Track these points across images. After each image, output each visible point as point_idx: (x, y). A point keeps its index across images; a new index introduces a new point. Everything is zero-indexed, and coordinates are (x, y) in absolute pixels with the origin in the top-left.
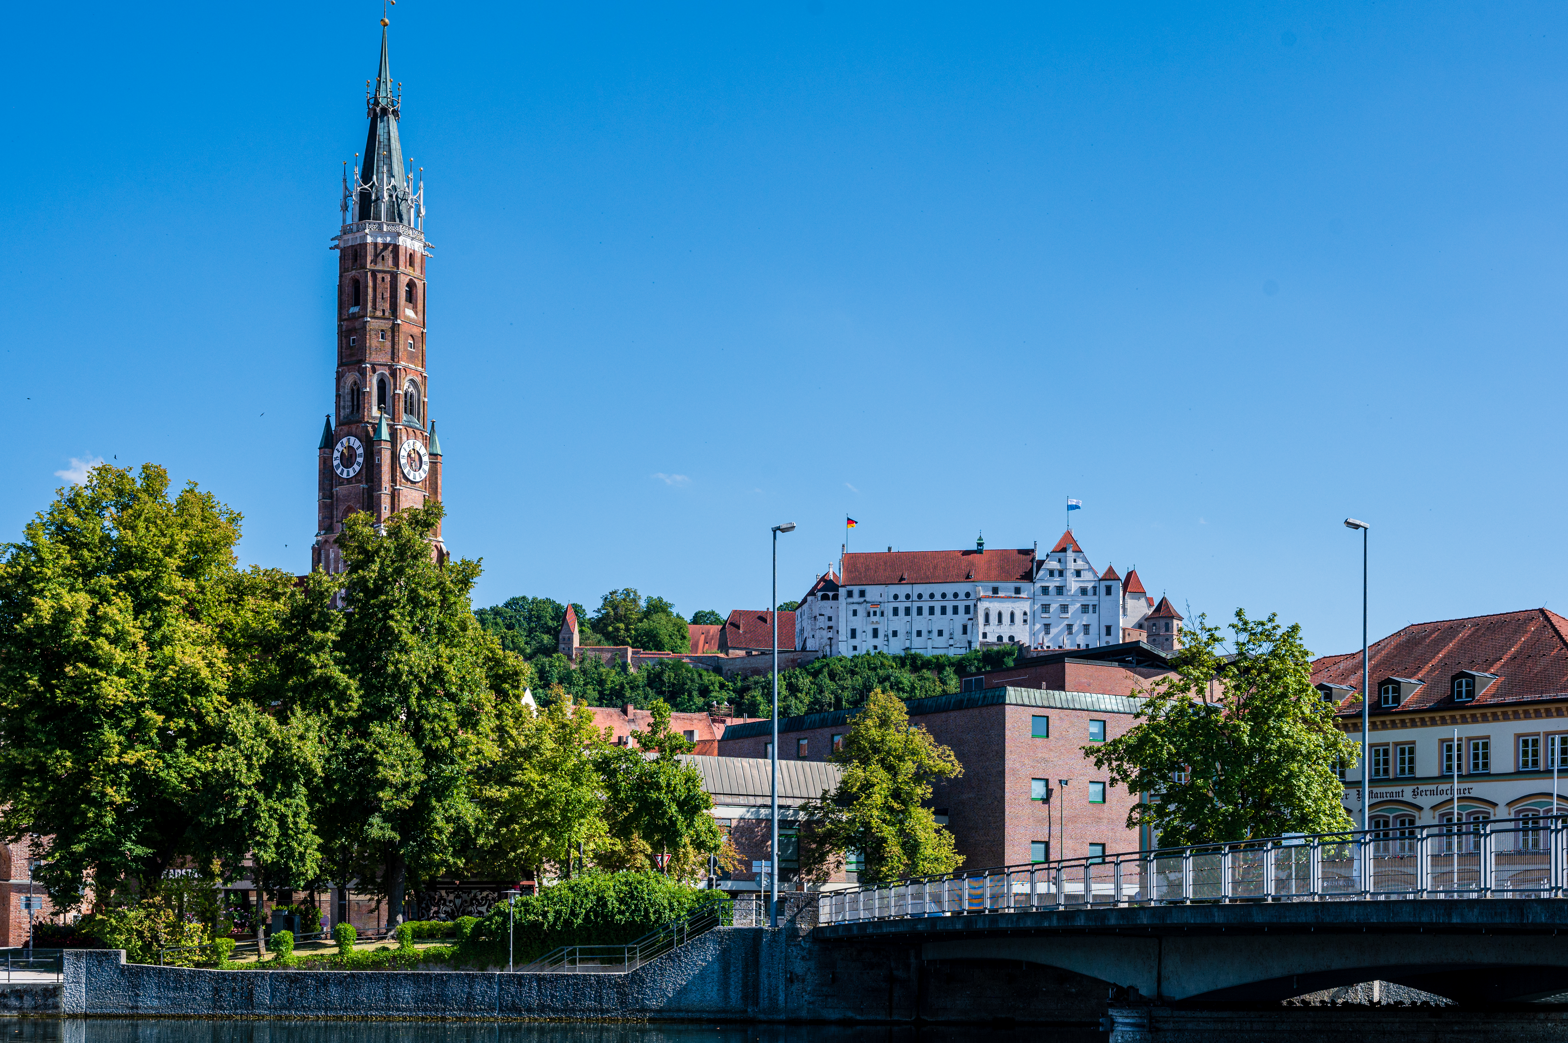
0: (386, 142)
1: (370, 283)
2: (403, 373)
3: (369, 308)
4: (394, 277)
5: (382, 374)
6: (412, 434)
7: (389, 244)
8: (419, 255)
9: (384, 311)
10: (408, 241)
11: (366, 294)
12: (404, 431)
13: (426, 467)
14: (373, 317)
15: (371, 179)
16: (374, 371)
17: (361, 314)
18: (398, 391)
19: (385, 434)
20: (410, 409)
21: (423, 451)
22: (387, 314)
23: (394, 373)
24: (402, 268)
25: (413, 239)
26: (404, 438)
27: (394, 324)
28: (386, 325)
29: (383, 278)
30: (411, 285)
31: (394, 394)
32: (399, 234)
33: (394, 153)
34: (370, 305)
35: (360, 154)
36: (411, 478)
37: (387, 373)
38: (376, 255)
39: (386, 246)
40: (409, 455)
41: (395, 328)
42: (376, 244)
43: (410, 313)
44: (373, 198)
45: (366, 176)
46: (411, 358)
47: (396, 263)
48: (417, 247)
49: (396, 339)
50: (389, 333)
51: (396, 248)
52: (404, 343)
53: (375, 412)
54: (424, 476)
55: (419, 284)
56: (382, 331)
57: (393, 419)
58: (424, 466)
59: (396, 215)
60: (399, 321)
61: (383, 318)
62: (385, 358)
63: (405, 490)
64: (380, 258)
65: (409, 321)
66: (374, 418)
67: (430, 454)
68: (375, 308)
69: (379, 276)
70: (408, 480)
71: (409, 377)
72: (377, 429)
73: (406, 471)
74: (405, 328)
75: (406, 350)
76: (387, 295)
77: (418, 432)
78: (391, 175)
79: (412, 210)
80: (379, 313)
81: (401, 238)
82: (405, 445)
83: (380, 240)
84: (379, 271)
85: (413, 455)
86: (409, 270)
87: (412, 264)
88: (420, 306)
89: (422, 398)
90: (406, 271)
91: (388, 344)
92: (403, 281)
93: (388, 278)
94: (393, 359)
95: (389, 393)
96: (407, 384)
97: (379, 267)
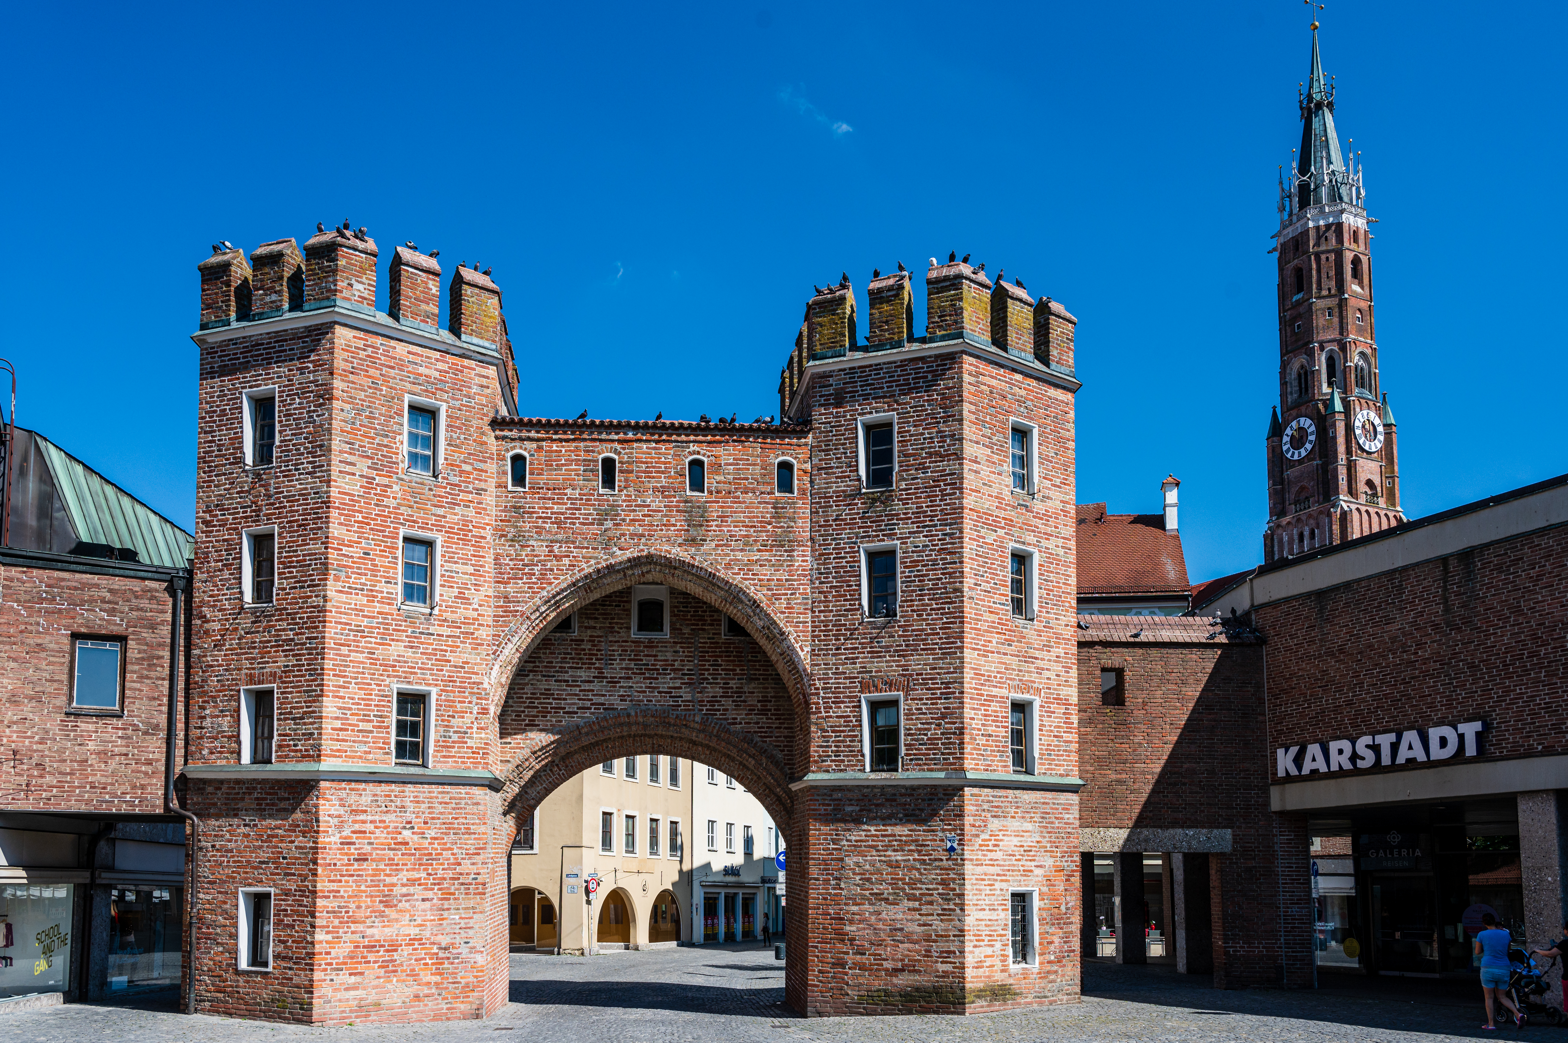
0: (1322, 133)
1: (1314, 266)
2: (1353, 346)
3: (1314, 290)
4: (1339, 254)
5: (1332, 350)
6: (1365, 405)
7: (1332, 224)
8: (1362, 232)
9: (1329, 289)
10: (1352, 218)
11: (1311, 276)
12: (1357, 402)
13: (1381, 437)
14: (1319, 297)
15: (1309, 170)
16: (1322, 349)
17: (1306, 297)
18: (1349, 364)
19: (1338, 406)
20: (1361, 383)
21: (1377, 421)
22: (1333, 292)
23: (1343, 347)
24: (1346, 244)
25: (1356, 216)
26: (1358, 409)
27: (1341, 300)
28: (1333, 302)
29: (1327, 258)
30: (1356, 261)
31: (1345, 367)
32: (1342, 211)
33: (1331, 142)
34: (1314, 286)
35: (1296, 150)
36: (1367, 448)
37: (1336, 348)
38: (1319, 238)
39: (1328, 227)
40: (1363, 426)
41: (1342, 304)
42: (1317, 228)
43: (1356, 288)
44: (1312, 187)
45: (1304, 168)
46: (1360, 331)
47: (1340, 240)
48: (1360, 223)
49: (1344, 313)
50: (1337, 310)
51: (1339, 226)
52: (1352, 317)
53: (1325, 389)
54: (1379, 446)
55: (1364, 259)
56: (1329, 308)
57: (1345, 392)
58: (1379, 436)
59: (1335, 196)
60: (1346, 296)
61: (1330, 296)
62: (1334, 334)
63: (1361, 460)
64: (1323, 239)
65: (1356, 296)
66: (1326, 394)
67: (1384, 425)
68: (1320, 288)
69: (1323, 257)
70: (1363, 450)
71: (1359, 350)
72: (1329, 403)
73: (1361, 442)
74: (1353, 302)
75: (1354, 324)
76: (1332, 273)
77: (1371, 403)
78: (1330, 162)
79: (1354, 189)
80: (1325, 293)
81: (1344, 216)
82: (1359, 416)
83: (1322, 223)
84: (1323, 252)
85: (1367, 426)
86: (1353, 246)
87: (1356, 240)
88: (1366, 281)
89: (1374, 370)
90: (1351, 247)
91: (1336, 320)
92: (1349, 256)
93: (1332, 257)
94: (1341, 333)
95: (1339, 368)
96: (1357, 358)
97: (1323, 248)
